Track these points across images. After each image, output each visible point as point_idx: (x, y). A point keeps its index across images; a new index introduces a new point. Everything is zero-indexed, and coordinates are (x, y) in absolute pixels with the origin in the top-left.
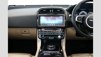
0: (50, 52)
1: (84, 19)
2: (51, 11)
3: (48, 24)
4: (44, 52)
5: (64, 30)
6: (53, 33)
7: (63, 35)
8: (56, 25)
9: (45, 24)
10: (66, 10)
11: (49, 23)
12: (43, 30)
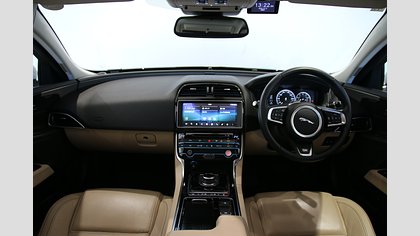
0: (205, 193)
1: (286, 114)
2: (210, 89)
3: (201, 121)
4: (193, 193)
6: (214, 145)
7: (237, 150)
8: (220, 125)
9: (194, 122)
10: (246, 86)
11: (204, 119)
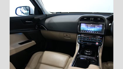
0: (86, 57)
2: (92, 19)
3: (87, 31)
4: (81, 56)
5: (102, 38)
6: (92, 40)
7: (101, 43)
8: (95, 32)
9: (85, 31)
10: (107, 18)
11: (89, 30)
12: (82, 35)
